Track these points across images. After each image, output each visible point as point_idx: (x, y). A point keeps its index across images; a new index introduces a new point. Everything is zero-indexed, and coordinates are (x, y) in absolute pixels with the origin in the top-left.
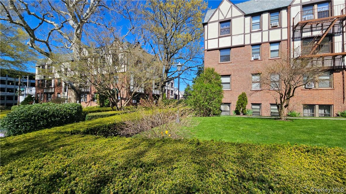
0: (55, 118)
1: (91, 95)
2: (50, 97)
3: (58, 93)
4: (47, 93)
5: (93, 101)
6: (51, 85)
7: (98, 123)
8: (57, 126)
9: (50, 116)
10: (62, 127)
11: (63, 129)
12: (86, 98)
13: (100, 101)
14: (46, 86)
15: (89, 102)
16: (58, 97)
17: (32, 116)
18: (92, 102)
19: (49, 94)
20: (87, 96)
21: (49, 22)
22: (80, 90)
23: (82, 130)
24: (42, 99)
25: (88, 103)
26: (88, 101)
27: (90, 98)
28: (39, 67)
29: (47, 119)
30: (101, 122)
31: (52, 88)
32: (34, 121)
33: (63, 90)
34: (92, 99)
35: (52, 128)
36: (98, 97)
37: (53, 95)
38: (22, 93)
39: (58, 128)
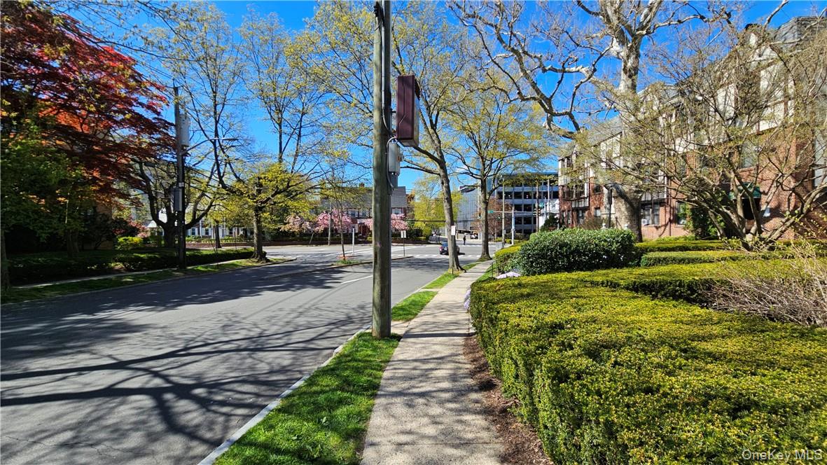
0: (580, 256)
1: (671, 207)
2: (583, 217)
3: (597, 208)
4: (577, 210)
5: (675, 223)
6: (583, 192)
7: (663, 275)
8: (582, 270)
9: (572, 253)
10: (589, 273)
11: (590, 276)
12: (658, 215)
13: (694, 222)
14: (574, 196)
15: (666, 225)
16: (596, 216)
17: (548, 250)
18: (673, 225)
19: (581, 212)
20: (659, 210)
21: (574, 69)
22: (637, 199)
23: (622, 282)
24: (570, 221)
25: (663, 228)
26: (662, 222)
27: (668, 216)
28: (563, 160)
29: (567, 257)
30: (670, 274)
31: (584, 198)
32: (551, 259)
33: (605, 200)
34: (672, 218)
35: (574, 273)
36: (689, 213)
37: (587, 212)
38: (542, 211)
39: (583, 273)
